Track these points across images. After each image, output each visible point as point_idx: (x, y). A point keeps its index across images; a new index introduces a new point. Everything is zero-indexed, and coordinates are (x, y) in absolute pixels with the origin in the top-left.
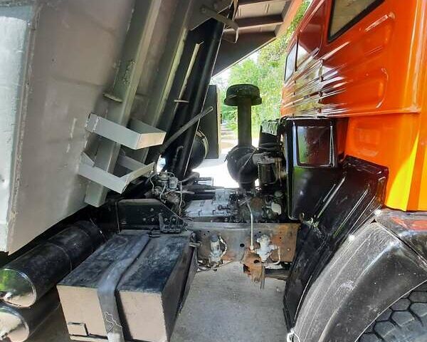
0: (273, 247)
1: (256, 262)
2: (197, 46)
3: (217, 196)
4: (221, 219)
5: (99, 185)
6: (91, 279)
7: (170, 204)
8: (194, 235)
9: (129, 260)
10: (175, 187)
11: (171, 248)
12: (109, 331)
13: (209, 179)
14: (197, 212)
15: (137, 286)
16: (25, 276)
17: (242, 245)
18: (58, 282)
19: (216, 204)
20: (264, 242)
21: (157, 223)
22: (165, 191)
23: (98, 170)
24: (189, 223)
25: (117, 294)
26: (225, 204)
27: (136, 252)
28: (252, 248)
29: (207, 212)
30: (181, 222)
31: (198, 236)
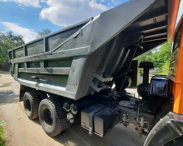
0: (146, 122)
1: (139, 126)
2: (129, 50)
3: (131, 100)
4: (131, 108)
5: (94, 89)
6: (88, 112)
7: (113, 99)
8: (118, 110)
9: (98, 111)
10: (115, 94)
11: (110, 111)
12: (90, 126)
13: (129, 93)
14: (122, 104)
15: (98, 117)
16: (76, 107)
17: (135, 119)
18: (82, 110)
19: (130, 103)
20: (142, 119)
21: (108, 104)
22: (112, 94)
23: (94, 86)
24: (118, 106)
25: (93, 117)
26: (133, 103)
27: (100, 109)
28: (138, 120)
29: (126, 105)
30: (115, 105)
31: (120, 111)
